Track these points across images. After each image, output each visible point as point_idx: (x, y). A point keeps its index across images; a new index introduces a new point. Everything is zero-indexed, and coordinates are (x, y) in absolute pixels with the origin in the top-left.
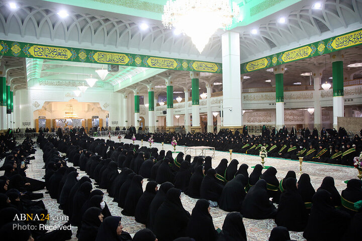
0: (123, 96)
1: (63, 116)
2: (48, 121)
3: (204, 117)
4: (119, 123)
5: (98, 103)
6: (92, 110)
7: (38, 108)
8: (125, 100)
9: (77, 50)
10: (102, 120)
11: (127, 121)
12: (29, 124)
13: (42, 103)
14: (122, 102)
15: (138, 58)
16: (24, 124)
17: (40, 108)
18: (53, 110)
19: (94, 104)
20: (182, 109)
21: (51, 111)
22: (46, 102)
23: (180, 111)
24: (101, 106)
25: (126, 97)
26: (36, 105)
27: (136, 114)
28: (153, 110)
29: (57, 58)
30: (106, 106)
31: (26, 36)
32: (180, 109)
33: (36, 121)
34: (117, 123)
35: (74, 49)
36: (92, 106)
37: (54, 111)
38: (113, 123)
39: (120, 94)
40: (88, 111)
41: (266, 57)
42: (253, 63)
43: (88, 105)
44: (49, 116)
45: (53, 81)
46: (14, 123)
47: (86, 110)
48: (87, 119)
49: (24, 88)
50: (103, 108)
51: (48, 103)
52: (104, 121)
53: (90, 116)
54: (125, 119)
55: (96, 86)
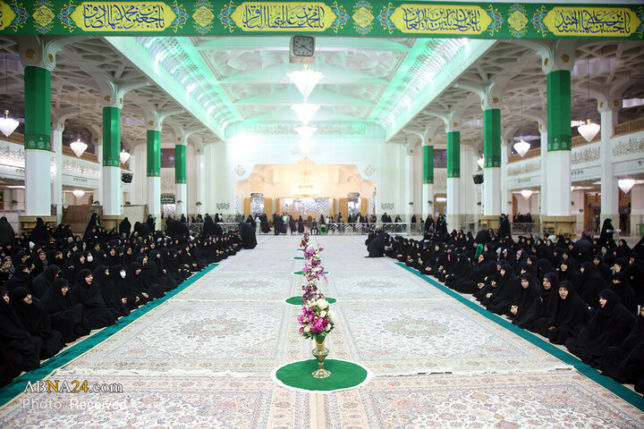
0: (405, 149)
2: (268, 203)
3: (593, 194)
4: (397, 206)
5: (355, 166)
6: (349, 180)
7: (243, 177)
8: (408, 159)
10: (365, 202)
11: (411, 204)
12: (226, 206)
13: (249, 169)
14: (402, 163)
16: (220, 206)
17: (247, 176)
18: (275, 181)
19: (349, 167)
20: (534, 174)
21: (273, 184)
22: (257, 166)
23: (528, 180)
24: (361, 171)
25: (411, 151)
26: (240, 172)
27: (426, 187)
28: (458, 176)
30: (370, 171)
32: (527, 175)
33: (247, 203)
34: (391, 206)
36: (346, 172)
37: (278, 183)
38: (384, 206)
39: (398, 147)
40: (340, 182)
43: (340, 171)
45: (269, 125)
46: (199, 204)
47: (337, 180)
48: (338, 198)
49: (217, 139)
50: (364, 176)
51: (263, 167)
52: (370, 202)
53: (343, 193)
54: (408, 199)
55: (350, 131)
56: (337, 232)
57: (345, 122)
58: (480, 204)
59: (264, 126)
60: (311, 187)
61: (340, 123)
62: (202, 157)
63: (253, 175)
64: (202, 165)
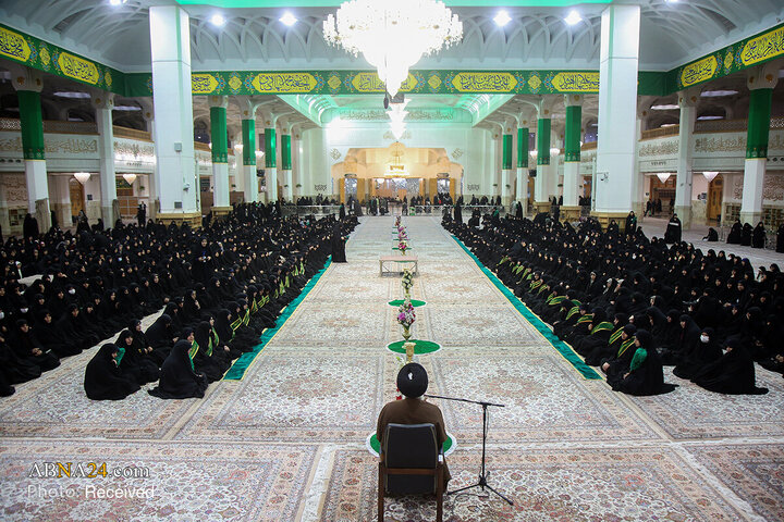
0: (490, 134)
1: (388, 173)
2: (361, 182)
4: (482, 187)
5: (443, 150)
6: (438, 161)
7: (338, 161)
8: (493, 142)
9: (325, 74)
10: (454, 182)
12: (324, 187)
13: (344, 152)
14: (488, 147)
15: (434, 77)
16: (318, 188)
17: (342, 159)
18: (368, 161)
19: (438, 150)
21: (365, 163)
22: (351, 150)
24: (448, 154)
25: (495, 136)
26: (336, 155)
29: (294, 91)
30: (457, 154)
31: (249, 61)
33: (341, 182)
34: (477, 187)
35: (320, 72)
36: (435, 154)
37: (371, 164)
38: (471, 188)
39: (484, 132)
40: (430, 163)
41: (715, 54)
42: (693, 67)
43: (430, 153)
44: (362, 173)
45: (363, 111)
46: (299, 186)
47: (427, 161)
48: (428, 178)
49: (315, 126)
50: (452, 159)
51: (357, 150)
52: (458, 182)
53: (432, 173)
54: (492, 181)
55: (439, 116)
56: (424, 213)
57: (434, 108)
58: (561, 185)
59: (358, 111)
60: (402, 168)
61: (429, 108)
62: (301, 142)
63: (347, 157)
64: (301, 150)
